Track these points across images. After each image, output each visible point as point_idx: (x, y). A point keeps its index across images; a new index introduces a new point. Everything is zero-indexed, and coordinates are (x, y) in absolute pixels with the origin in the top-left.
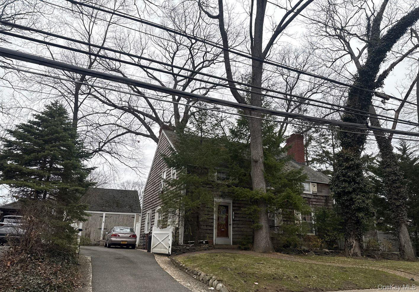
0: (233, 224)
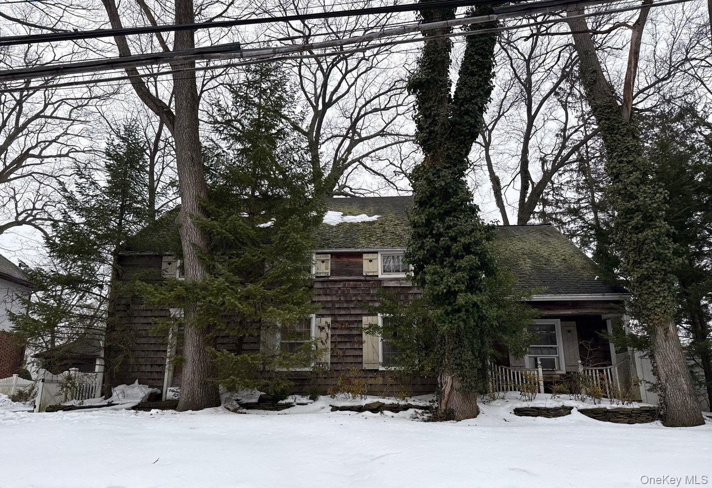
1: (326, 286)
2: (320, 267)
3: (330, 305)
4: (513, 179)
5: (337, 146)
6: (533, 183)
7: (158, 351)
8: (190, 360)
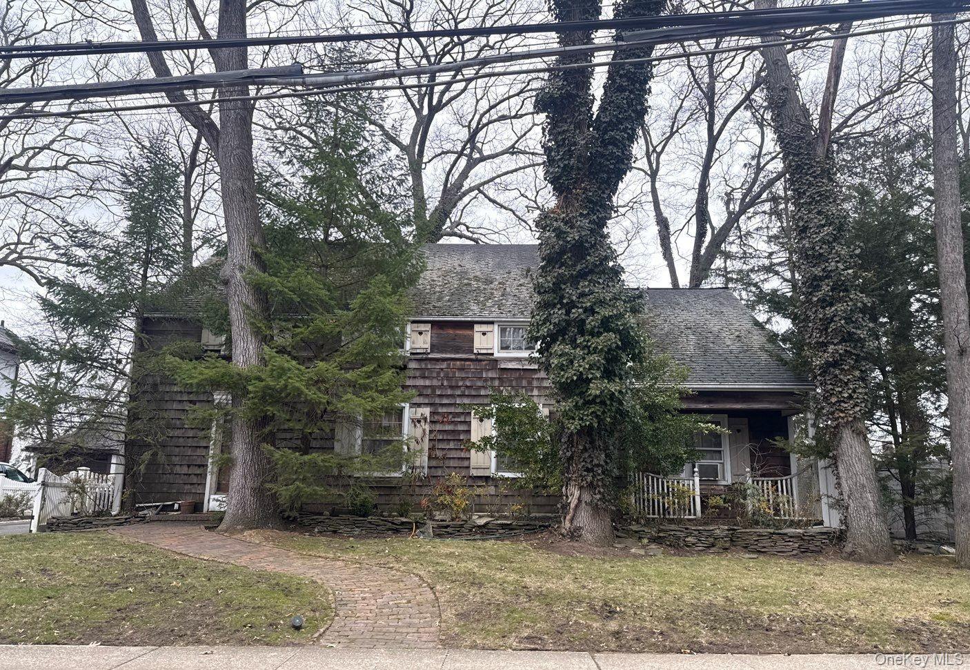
1: (423, 366)
2: (418, 340)
3: (429, 392)
4: (688, 222)
5: (449, 167)
6: (713, 228)
7: (197, 447)
8: (240, 461)
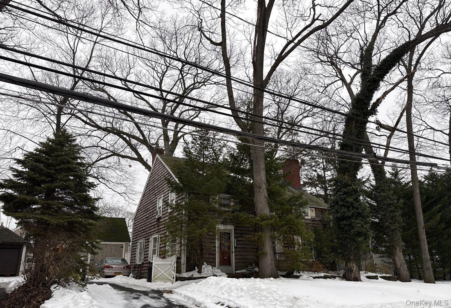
0: (235, 252)
